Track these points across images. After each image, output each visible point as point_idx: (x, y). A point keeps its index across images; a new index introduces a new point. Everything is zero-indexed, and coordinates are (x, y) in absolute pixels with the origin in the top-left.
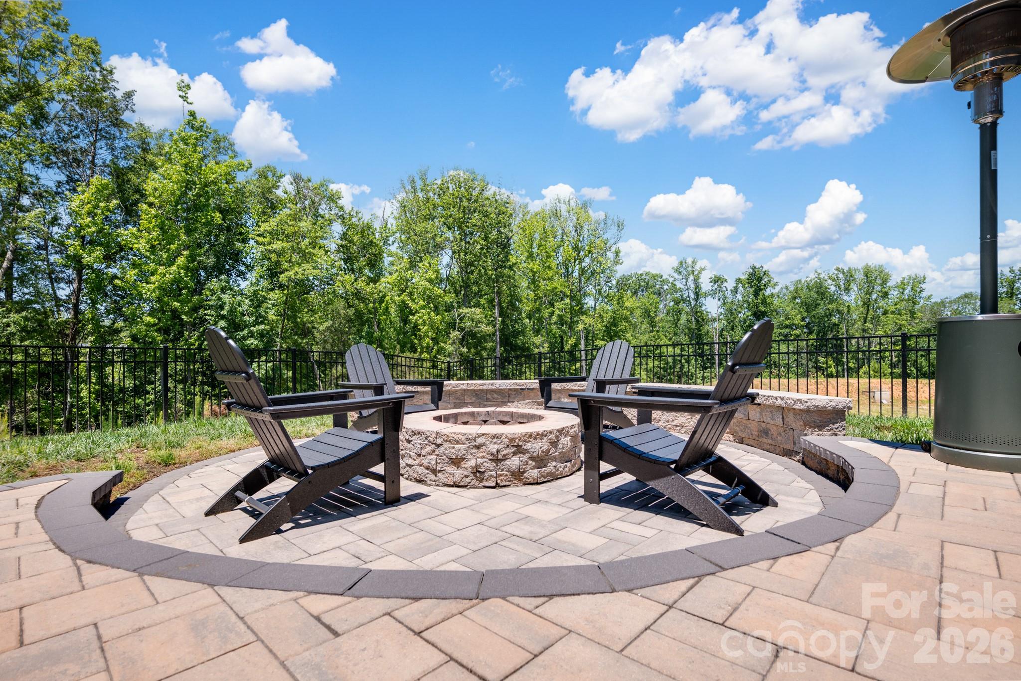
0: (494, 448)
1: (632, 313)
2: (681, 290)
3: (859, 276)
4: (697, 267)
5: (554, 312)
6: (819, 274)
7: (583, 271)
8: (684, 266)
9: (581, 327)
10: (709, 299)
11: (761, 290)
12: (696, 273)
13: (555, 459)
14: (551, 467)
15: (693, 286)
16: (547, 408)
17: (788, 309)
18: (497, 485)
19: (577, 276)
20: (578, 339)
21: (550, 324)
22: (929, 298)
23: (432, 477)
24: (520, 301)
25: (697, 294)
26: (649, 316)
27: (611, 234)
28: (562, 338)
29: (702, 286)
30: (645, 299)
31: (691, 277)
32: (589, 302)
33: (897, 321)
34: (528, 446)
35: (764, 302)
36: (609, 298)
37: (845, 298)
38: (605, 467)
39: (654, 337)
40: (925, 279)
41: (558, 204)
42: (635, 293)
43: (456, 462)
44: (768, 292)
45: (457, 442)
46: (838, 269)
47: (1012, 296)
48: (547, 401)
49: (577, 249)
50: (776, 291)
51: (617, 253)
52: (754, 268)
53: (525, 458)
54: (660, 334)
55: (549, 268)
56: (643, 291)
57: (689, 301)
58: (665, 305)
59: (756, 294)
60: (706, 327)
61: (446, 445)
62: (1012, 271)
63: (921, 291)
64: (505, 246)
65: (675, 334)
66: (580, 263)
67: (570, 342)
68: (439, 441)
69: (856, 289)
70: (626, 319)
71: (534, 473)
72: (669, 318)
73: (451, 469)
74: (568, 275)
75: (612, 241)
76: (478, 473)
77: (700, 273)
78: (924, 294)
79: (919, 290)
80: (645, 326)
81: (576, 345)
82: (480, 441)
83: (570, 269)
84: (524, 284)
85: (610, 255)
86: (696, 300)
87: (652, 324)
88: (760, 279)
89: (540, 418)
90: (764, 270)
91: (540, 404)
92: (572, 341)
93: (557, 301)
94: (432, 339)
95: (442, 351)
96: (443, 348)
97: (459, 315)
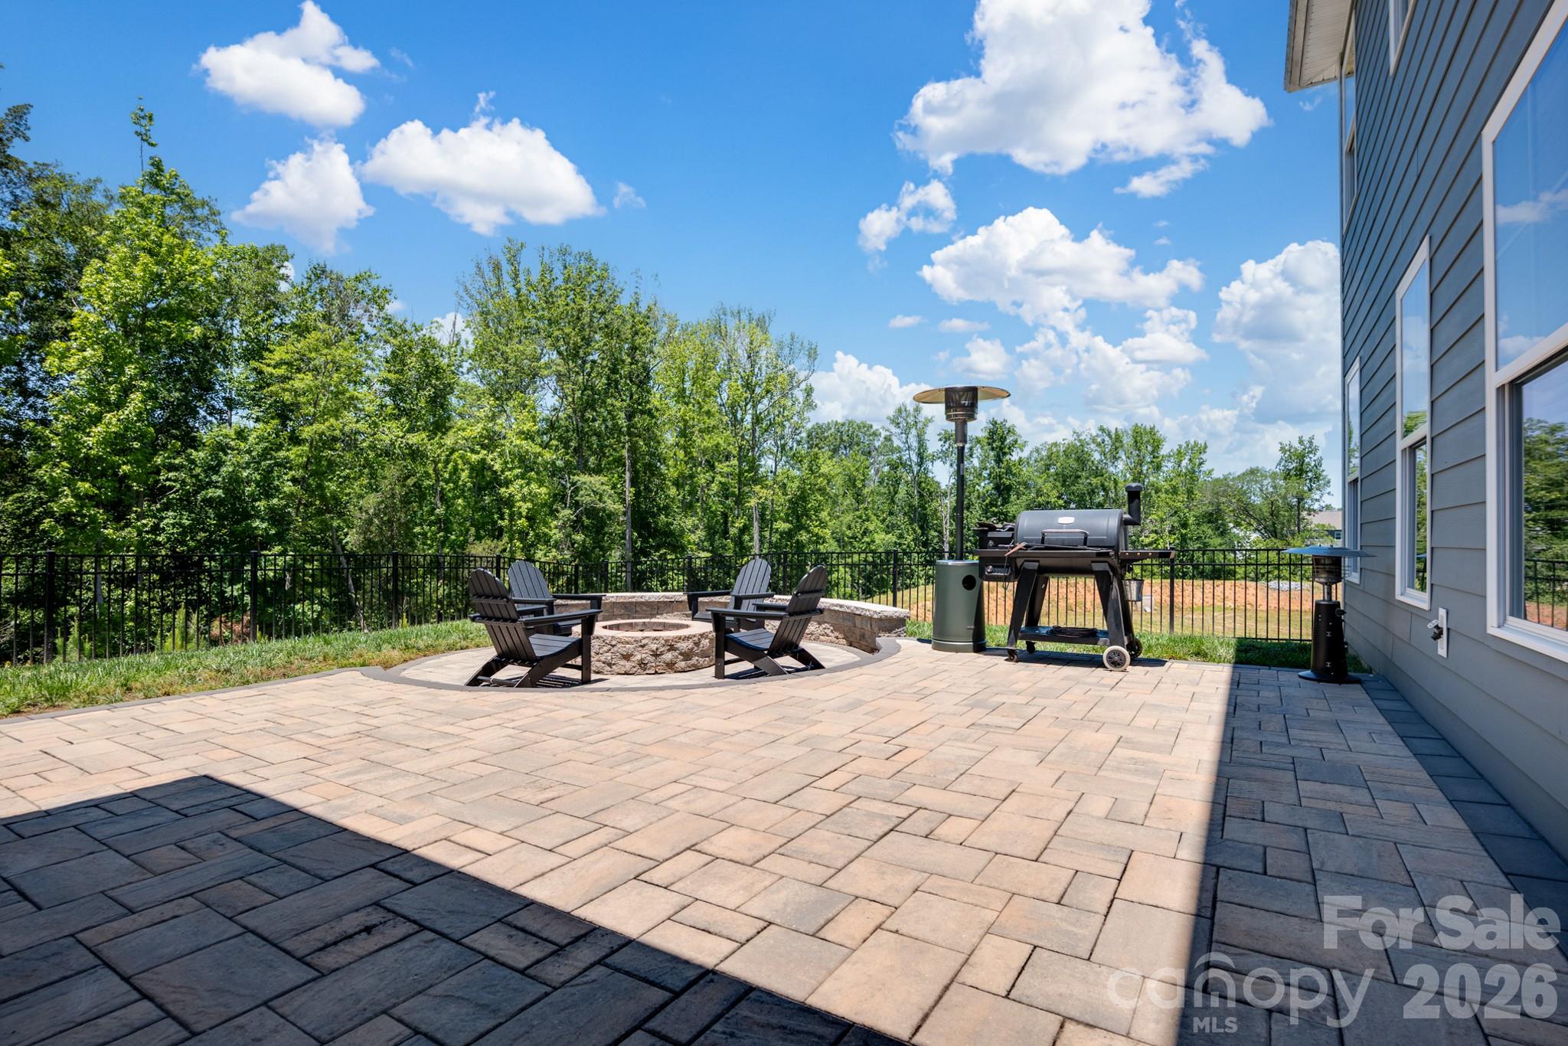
0: (654, 647)
1: (829, 481)
2: (899, 450)
3: (1127, 441)
4: (921, 418)
5: (713, 478)
6: (1078, 436)
7: (757, 420)
8: (904, 414)
9: (753, 502)
10: (938, 463)
11: (1005, 454)
12: (920, 425)
13: (697, 655)
14: (695, 660)
15: (915, 444)
16: (693, 619)
17: (1040, 481)
18: (656, 673)
19: (749, 426)
20: (750, 518)
21: (709, 496)
22: (1210, 472)
23: (608, 668)
24: (664, 461)
25: (920, 456)
26: (854, 486)
27: (799, 366)
28: (725, 516)
29: (928, 444)
30: (849, 461)
31: (914, 432)
32: (767, 463)
33: (1171, 503)
34: (678, 645)
35: (1009, 471)
36: (797, 459)
37: (1111, 469)
38: (728, 656)
39: (860, 517)
40: (1206, 447)
41: (722, 316)
42: (835, 451)
43: (627, 657)
44: (1015, 457)
45: (628, 643)
46: (1102, 429)
47: (1301, 475)
48: (694, 614)
49: (749, 386)
50: (1025, 454)
51: (809, 392)
52: (995, 423)
53: (676, 653)
54: (869, 512)
55: (708, 413)
56: (845, 448)
57: (911, 466)
58: (877, 470)
59: (999, 461)
60: (934, 504)
61: (619, 645)
62: (1301, 442)
63: (1201, 464)
64: (643, 380)
65: (891, 513)
66: (754, 407)
67: (737, 525)
68: (613, 643)
69: (1124, 457)
70: (822, 491)
71: (683, 664)
72: (883, 490)
73: (623, 662)
74: (736, 422)
75: (802, 375)
76: (643, 665)
77: (926, 425)
78: (1204, 468)
79: (1197, 461)
80: (848, 501)
81: (745, 529)
82: (644, 642)
83: (739, 416)
84: (670, 438)
85: (799, 394)
86: (920, 464)
87: (859, 498)
88: (1003, 439)
89: (687, 626)
90: (1007, 425)
91: (687, 616)
92: (739, 524)
93: (720, 462)
94: (528, 518)
95: (545, 539)
96: (546, 534)
97: (573, 484)
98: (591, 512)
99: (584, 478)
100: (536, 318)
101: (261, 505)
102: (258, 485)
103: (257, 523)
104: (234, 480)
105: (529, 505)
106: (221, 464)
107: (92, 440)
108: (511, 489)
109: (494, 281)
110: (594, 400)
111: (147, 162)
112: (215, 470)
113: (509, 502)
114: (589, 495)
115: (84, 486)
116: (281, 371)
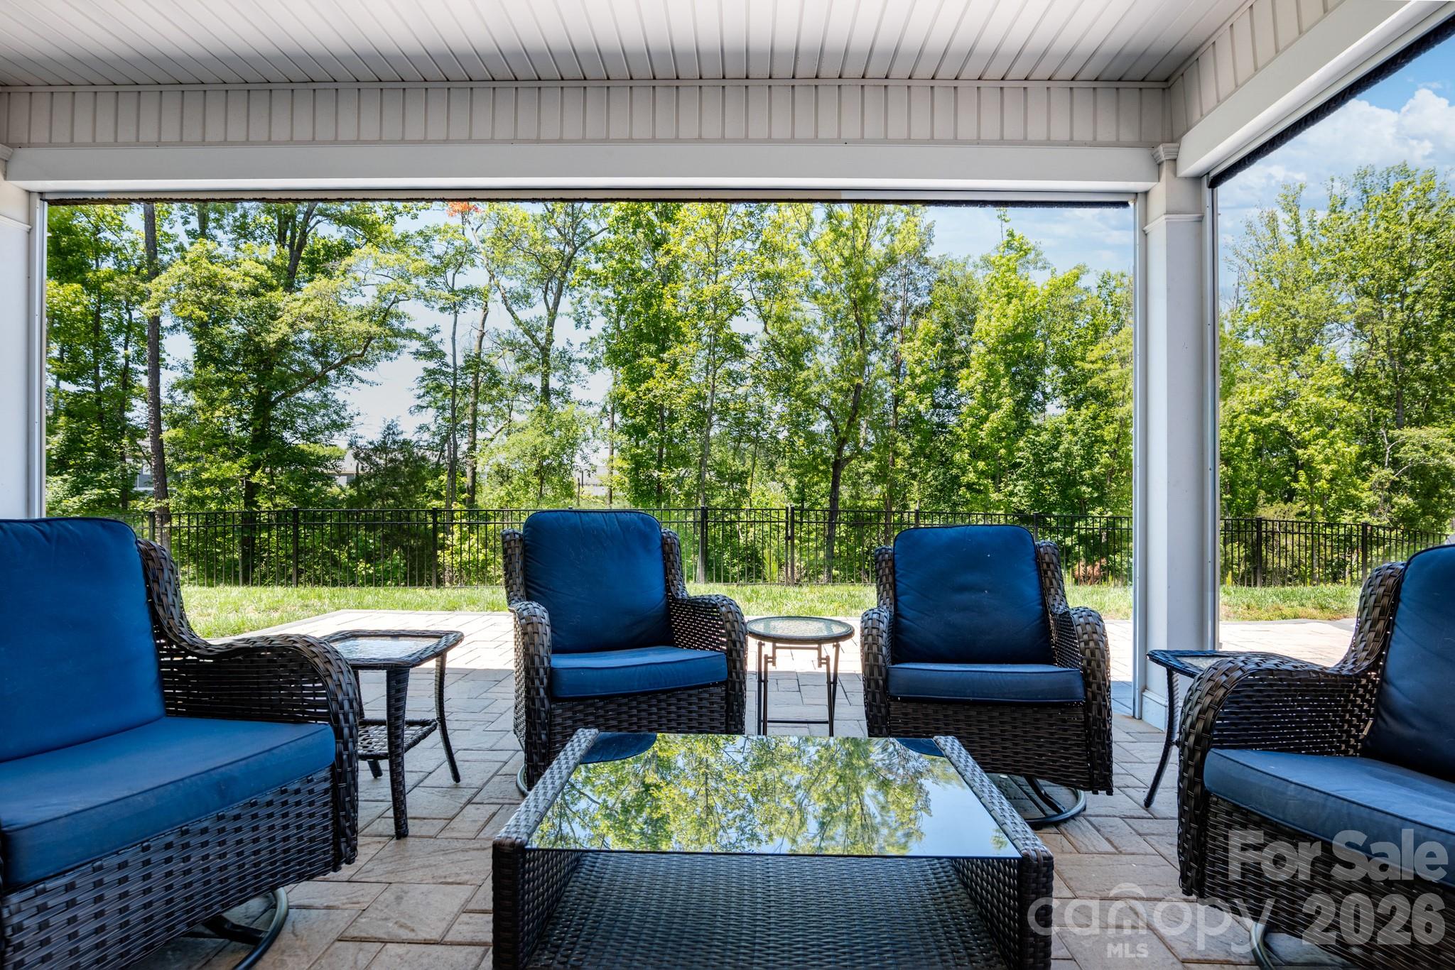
94: (1331, 481)
95: (1354, 503)
96: (1355, 497)
97: (1391, 440)
98: (1419, 472)
99: (1408, 432)
100: (1334, 261)
101: (1086, 474)
102: (1083, 458)
103: (1084, 488)
104: (1068, 455)
105: (1334, 467)
106: (1059, 444)
107: (983, 434)
108: (1311, 450)
109: (1269, 235)
110: (1419, 339)
111: (1005, 234)
112: (1055, 448)
113: (1308, 466)
114: (1417, 451)
115: (981, 465)
116: (1099, 365)
